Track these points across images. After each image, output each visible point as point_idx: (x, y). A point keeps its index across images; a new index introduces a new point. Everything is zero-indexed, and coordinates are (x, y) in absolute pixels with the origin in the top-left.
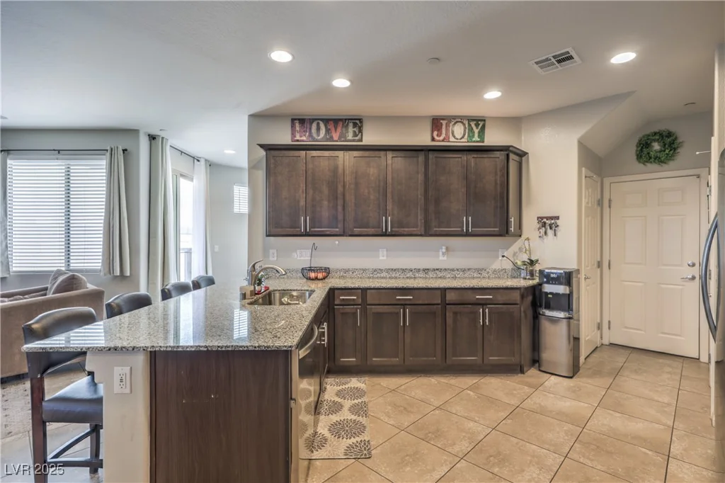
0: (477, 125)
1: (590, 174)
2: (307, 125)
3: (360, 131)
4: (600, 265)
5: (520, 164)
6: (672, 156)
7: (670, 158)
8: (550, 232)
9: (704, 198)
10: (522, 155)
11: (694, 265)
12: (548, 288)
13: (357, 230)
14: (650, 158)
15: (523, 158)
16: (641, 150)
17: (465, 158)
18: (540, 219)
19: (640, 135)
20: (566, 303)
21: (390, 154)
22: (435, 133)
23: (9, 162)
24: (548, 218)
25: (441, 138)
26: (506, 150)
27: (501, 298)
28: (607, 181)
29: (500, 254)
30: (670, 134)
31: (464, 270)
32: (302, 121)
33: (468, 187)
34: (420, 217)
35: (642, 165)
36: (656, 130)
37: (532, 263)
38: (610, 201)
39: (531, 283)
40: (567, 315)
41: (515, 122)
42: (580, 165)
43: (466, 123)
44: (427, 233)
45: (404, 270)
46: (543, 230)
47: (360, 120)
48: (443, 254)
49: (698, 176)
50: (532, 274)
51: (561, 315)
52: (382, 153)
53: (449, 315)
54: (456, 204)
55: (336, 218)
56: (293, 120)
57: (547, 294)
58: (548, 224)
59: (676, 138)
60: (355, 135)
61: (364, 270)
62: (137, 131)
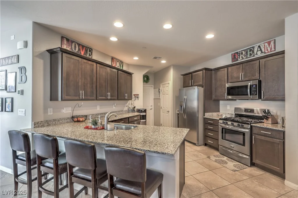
0: (122, 64)
2: (70, 43)
3: (92, 54)
7: (148, 82)
8: (137, 99)
14: (145, 81)
17: (125, 74)
21: (109, 68)
22: (113, 63)
24: (136, 95)
26: (132, 74)
29: (126, 106)
32: (68, 40)
34: (116, 93)
37: (134, 107)
40: (145, 120)
41: (128, 65)
43: (120, 62)
44: (118, 99)
47: (92, 49)
48: (115, 106)
49: (152, 87)
50: (135, 111)
55: (92, 92)
56: (62, 37)
59: (149, 78)
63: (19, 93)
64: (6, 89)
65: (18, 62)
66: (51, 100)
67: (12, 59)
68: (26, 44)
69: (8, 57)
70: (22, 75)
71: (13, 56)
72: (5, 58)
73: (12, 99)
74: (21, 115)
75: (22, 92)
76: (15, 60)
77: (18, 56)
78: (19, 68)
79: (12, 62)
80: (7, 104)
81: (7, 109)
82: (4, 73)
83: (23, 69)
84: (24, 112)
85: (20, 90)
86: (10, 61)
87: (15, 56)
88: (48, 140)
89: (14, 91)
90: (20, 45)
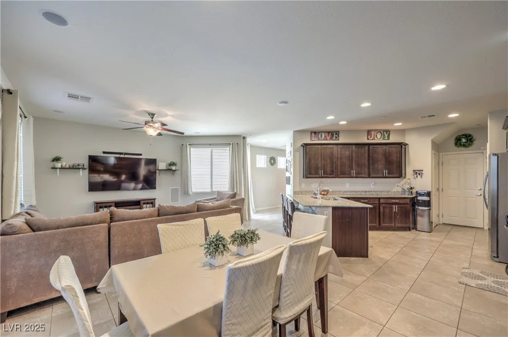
0: (387, 133)
1: (436, 153)
2: (317, 134)
3: (338, 136)
4: (438, 190)
5: (405, 149)
6: (471, 144)
7: (470, 145)
8: (418, 176)
9: (485, 163)
10: (406, 145)
11: (481, 189)
12: (420, 198)
13: (341, 176)
14: (461, 145)
15: (407, 146)
16: (457, 142)
17: (384, 147)
18: (414, 171)
19: (456, 136)
20: (428, 204)
21: (354, 146)
22: (369, 137)
23: (192, 149)
24: (418, 171)
25: (372, 138)
26: (400, 144)
27: (402, 201)
28: (441, 154)
29: (397, 185)
30: (470, 135)
31: (381, 192)
32: (315, 133)
33: (386, 159)
34: (367, 170)
35: (457, 148)
36: (464, 134)
37: (411, 188)
38: (442, 162)
39: (411, 196)
40: (429, 208)
41: (402, 132)
42: (432, 149)
43: (382, 132)
44: (369, 177)
45: (356, 192)
46: (416, 175)
47: (339, 132)
48: (373, 185)
49: (483, 153)
50: (412, 193)
51: (426, 208)
52: (351, 146)
53: (381, 208)
54: (380, 166)
55: (333, 171)
56: (311, 132)
57: (419, 200)
58: (418, 173)
59: (473, 137)
60: (336, 138)
61: (340, 191)
62: (240, 136)
65: (291, 155)
68: (292, 145)
80: (289, 180)
81: (289, 183)
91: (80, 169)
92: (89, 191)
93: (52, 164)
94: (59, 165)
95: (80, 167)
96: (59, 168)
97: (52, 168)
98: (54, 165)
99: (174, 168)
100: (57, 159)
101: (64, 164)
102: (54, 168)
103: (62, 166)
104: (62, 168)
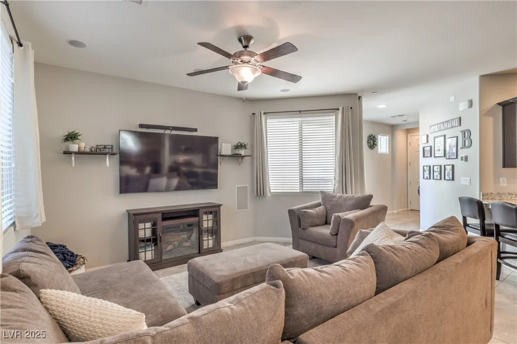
62: (356, 94)
63: (462, 159)
64: (445, 155)
65: (460, 125)
66: (504, 166)
67: (452, 123)
68: (471, 104)
69: (447, 121)
70: (465, 139)
71: (453, 120)
72: (444, 122)
73: (453, 166)
74: (465, 184)
75: (466, 159)
76: (456, 123)
77: (460, 118)
78: (461, 131)
79: (452, 125)
80: (446, 172)
81: (447, 178)
82: (443, 138)
83: (466, 132)
84: (468, 181)
85: (463, 156)
86: (450, 125)
87: (456, 118)
88: (511, 209)
89: (455, 157)
90: (463, 106)
91: (106, 154)
92: (120, 193)
93: (64, 146)
94: (74, 147)
95: (107, 150)
96: (76, 153)
97: (65, 153)
98: (68, 148)
99: (242, 152)
100: (72, 137)
101: (83, 145)
102: (67, 153)
103: (79, 148)
104: (79, 153)
